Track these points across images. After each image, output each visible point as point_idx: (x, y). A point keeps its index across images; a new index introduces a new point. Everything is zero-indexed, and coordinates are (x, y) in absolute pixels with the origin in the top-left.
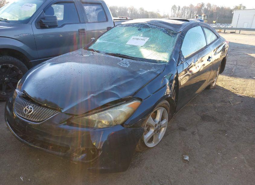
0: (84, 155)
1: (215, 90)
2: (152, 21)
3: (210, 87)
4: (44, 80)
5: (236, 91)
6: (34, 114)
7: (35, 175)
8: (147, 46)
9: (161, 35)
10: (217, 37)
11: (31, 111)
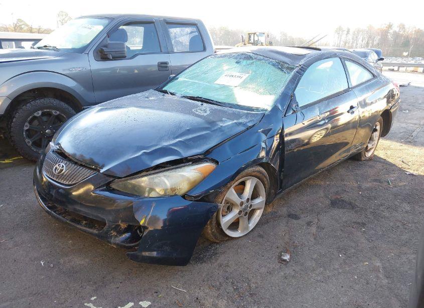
0: (127, 235)
1: (370, 163)
2: (259, 50)
3: (361, 157)
4: (86, 130)
5: (407, 167)
6: (65, 174)
7: (62, 261)
8: (244, 85)
9: (269, 71)
10: (374, 75)
11: (62, 170)
